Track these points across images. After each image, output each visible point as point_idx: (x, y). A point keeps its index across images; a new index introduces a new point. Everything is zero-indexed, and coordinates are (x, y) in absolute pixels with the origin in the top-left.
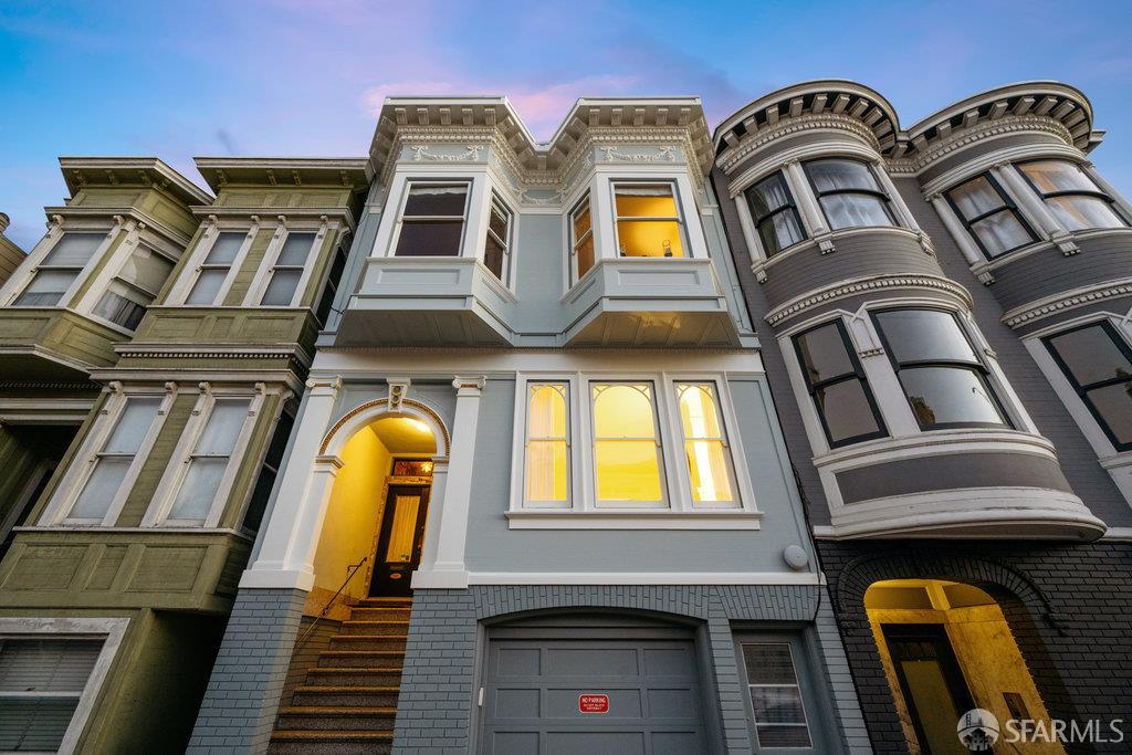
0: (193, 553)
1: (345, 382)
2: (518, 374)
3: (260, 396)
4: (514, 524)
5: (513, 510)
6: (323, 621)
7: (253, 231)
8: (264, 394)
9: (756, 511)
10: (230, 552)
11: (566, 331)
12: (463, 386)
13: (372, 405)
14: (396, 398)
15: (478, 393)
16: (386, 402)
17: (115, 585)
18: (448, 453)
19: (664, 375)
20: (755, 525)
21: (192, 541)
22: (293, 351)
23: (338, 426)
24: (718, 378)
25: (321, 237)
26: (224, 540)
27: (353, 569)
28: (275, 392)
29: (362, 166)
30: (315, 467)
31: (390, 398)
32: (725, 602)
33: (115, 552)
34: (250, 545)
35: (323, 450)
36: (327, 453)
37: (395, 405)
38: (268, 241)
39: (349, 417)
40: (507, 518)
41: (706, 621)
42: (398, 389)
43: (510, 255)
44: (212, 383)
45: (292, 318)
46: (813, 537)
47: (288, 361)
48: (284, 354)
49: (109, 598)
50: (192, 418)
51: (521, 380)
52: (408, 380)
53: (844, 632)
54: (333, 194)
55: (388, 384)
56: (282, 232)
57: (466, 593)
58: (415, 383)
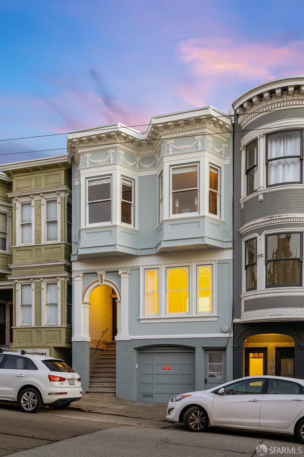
0: (58, 332)
1: (84, 274)
2: (141, 267)
3: (59, 282)
4: (142, 322)
5: (141, 317)
6: (97, 349)
7: (33, 203)
8: (60, 280)
9: (216, 315)
10: (66, 332)
11: (156, 247)
12: (122, 273)
13: (94, 282)
14: (101, 279)
15: (128, 276)
16: (98, 281)
17: (42, 341)
18: (120, 299)
19: (193, 263)
20: (216, 319)
21: (56, 329)
22: (64, 263)
23: (86, 291)
24: (213, 263)
25: (59, 203)
26: (64, 329)
27: (104, 332)
28: (63, 279)
29: (65, 159)
30: (82, 306)
31: (100, 279)
32: (201, 343)
33: (38, 333)
34: (71, 329)
35: (83, 300)
36: (84, 301)
37: (102, 282)
38: (40, 207)
39: (88, 287)
40: (140, 320)
41: (195, 348)
42: (101, 276)
43: (134, 207)
44: (44, 278)
45: (60, 247)
46: (233, 322)
47: (64, 266)
48: (62, 264)
49: (42, 344)
50: (42, 291)
51: (142, 269)
52: (104, 272)
53: (234, 350)
54: (57, 174)
55: (98, 274)
56: (44, 202)
57: (130, 341)
58: (106, 272)
